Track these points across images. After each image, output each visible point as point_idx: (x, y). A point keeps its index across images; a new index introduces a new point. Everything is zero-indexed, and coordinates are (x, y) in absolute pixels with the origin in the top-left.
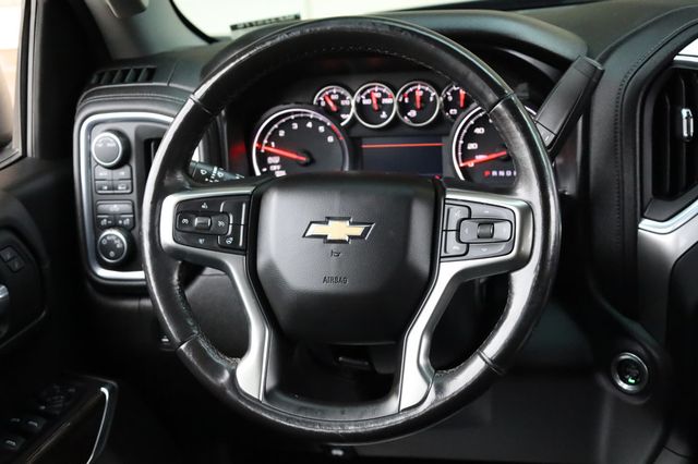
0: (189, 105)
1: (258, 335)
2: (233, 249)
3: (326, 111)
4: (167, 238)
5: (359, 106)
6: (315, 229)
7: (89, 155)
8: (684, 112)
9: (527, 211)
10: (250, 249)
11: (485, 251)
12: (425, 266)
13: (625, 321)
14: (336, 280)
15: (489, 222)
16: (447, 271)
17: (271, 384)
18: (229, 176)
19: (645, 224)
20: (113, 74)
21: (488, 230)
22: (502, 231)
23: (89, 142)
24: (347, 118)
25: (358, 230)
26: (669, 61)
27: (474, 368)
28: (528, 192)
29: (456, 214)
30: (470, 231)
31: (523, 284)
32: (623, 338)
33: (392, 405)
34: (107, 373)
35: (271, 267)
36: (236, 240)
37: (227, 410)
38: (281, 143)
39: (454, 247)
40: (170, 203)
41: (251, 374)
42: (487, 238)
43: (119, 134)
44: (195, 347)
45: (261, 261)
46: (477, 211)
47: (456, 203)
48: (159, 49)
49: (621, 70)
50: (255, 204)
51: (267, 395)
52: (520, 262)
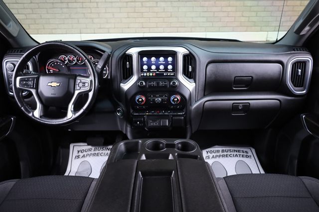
0: (22, 58)
1: (39, 105)
2: (33, 88)
3: (62, 60)
4: (18, 85)
5: (68, 60)
6: (49, 84)
7: (6, 69)
8: (128, 63)
9: (91, 81)
10: (37, 88)
11: (83, 88)
12: (72, 91)
13: (119, 102)
14: (54, 94)
15: (84, 83)
16: (77, 92)
17: (42, 114)
18: (36, 73)
19: (121, 84)
20: (12, 51)
21: (84, 84)
22: (86, 85)
23: (6, 65)
24: (66, 62)
25: (58, 84)
26: (125, 53)
27: (82, 111)
28: (92, 78)
29: (79, 81)
30: (81, 85)
31: (91, 94)
32: (118, 106)
33: (65, 119)
34: (13, 115)
35: (41, 92)
36: (34, 86)
37: (32, 121)
38: (53, 67)
39: (78, 88)
40: (18, 79)
41: (37, 113)
42: (84, 86)
43: (13, 64)
44: (25, 108)
45: (39, 91)
46: (82, 81)
47: (78, 79)
48: (24, 46)
49: (118, 54)
50: (38, 79)
51: (41, 117)
52: (90, 90)
